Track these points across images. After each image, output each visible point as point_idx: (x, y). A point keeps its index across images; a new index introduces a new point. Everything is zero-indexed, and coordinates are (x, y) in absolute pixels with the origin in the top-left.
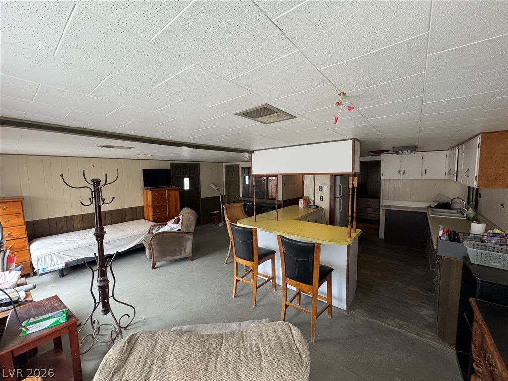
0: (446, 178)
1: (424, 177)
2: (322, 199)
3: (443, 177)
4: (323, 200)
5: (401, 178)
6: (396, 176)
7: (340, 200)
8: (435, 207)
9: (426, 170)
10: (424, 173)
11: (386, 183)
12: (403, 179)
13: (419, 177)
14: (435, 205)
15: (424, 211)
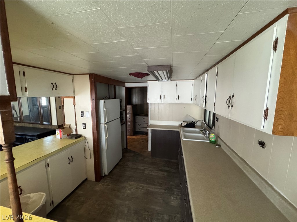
0: (192, 103)
1: (178, 101)
2: (84, 126)
3: (190, 102)
4: (85, 128)
5: (162, 102)
6: (159, 101)
7: (105, 127)
8: (185, 127)
9: (179, 96)
10: (177, 98)
11: (152, 106)
12: (163, 103)
13: (174, 101)
14: (185, 125)
15: (178, 130)
